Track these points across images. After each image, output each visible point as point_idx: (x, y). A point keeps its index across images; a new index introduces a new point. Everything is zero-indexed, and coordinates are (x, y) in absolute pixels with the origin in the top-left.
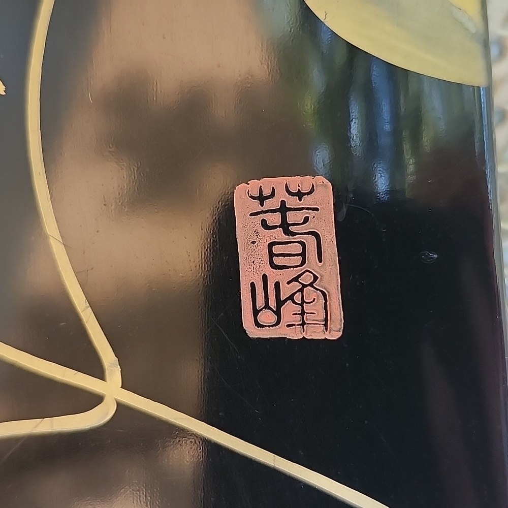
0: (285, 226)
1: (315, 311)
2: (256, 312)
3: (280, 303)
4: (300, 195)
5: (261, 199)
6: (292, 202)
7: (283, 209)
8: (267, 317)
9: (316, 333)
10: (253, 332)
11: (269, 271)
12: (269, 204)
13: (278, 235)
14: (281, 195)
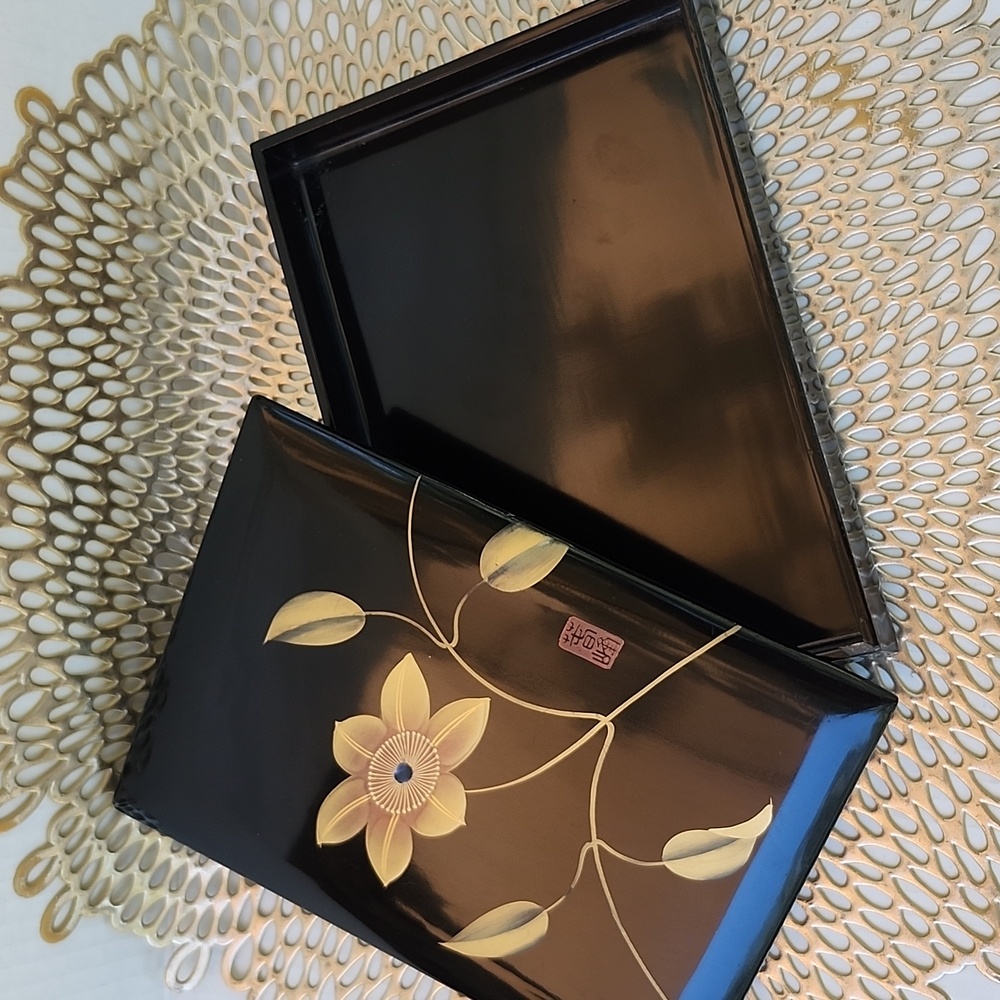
0: (579, 638)
1: (612, 644)
2: (603, 662)
3: (604, 653)
4: (572, 628)
5: (567, 640)
6: (573, 631)
7: (574, 635)
8: (606, 660)
9: (619, 648)
10: (609, 667)
11: (591, 651)
12: (570, 639)
13: (581, 641)
14: (569, 633)
